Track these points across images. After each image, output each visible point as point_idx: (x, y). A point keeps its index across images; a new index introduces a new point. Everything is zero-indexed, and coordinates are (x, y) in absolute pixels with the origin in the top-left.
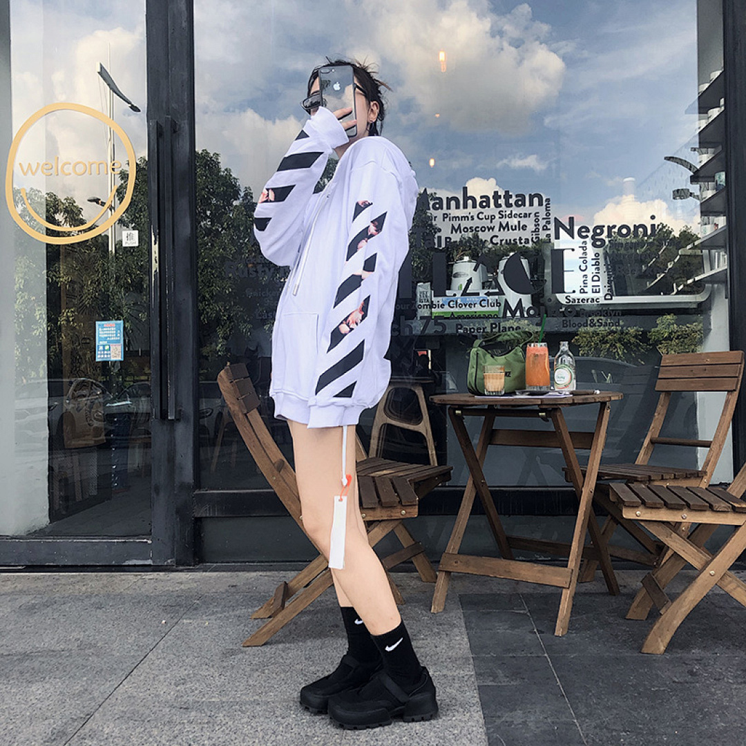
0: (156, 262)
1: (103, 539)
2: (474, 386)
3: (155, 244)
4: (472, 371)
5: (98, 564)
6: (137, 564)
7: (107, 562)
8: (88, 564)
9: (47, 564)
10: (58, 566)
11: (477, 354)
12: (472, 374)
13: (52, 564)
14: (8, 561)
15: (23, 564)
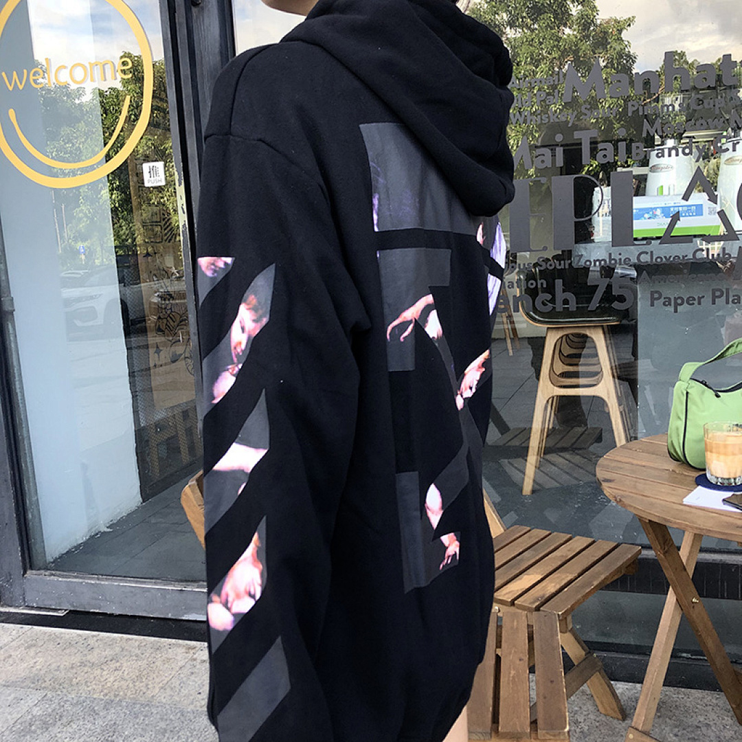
0: (184, 213)
1: (156, 584)
2: (682, 458)
3: (180, 185)
4: (676, 424)
5: (152, 616)
6: (198, 619)
7: (163, 614)
8: (140, 614)
9: (92, 611)
10: (106, 614)
11: (687, 393)
12: (677, 429)
13: (97, 611)
14: (47, 603)
15: (65, 608)
